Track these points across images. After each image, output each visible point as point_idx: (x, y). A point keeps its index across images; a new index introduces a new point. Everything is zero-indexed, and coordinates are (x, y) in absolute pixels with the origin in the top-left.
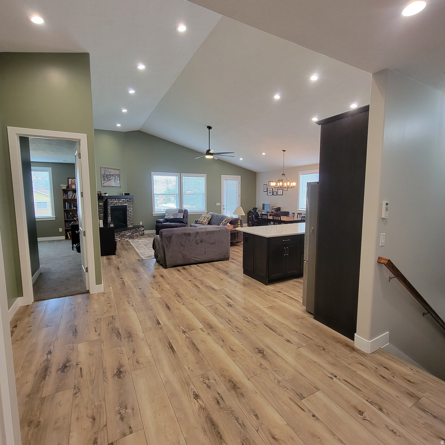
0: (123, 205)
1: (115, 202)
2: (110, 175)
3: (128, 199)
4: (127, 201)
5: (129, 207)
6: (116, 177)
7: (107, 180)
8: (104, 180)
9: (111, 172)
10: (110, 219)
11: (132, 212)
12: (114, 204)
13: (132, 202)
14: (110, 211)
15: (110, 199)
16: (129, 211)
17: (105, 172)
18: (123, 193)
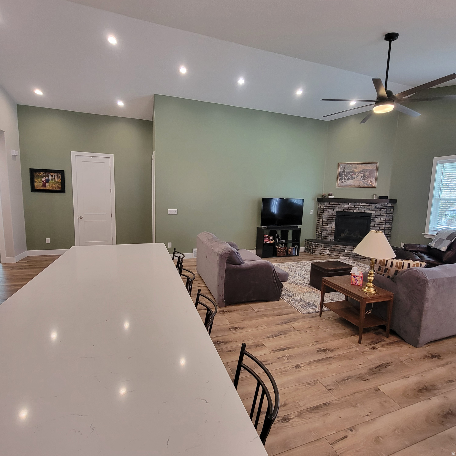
0: (363, 211)
1: (345, 206)
2: (354, 171)
3: (376, 205)
4: (374, 207)
5: (377, 217)
6: (367, 173)
7: (347, 179)
8: (341, 179)
9: (356, 168)
10: (334, 227)
11: (385, 225)
12: (344, 209)
13: (386, 209)
14: (335, 217)
15: (337, 202)
16: (375, 222)
17: (346, 168)
18: (375, 195)
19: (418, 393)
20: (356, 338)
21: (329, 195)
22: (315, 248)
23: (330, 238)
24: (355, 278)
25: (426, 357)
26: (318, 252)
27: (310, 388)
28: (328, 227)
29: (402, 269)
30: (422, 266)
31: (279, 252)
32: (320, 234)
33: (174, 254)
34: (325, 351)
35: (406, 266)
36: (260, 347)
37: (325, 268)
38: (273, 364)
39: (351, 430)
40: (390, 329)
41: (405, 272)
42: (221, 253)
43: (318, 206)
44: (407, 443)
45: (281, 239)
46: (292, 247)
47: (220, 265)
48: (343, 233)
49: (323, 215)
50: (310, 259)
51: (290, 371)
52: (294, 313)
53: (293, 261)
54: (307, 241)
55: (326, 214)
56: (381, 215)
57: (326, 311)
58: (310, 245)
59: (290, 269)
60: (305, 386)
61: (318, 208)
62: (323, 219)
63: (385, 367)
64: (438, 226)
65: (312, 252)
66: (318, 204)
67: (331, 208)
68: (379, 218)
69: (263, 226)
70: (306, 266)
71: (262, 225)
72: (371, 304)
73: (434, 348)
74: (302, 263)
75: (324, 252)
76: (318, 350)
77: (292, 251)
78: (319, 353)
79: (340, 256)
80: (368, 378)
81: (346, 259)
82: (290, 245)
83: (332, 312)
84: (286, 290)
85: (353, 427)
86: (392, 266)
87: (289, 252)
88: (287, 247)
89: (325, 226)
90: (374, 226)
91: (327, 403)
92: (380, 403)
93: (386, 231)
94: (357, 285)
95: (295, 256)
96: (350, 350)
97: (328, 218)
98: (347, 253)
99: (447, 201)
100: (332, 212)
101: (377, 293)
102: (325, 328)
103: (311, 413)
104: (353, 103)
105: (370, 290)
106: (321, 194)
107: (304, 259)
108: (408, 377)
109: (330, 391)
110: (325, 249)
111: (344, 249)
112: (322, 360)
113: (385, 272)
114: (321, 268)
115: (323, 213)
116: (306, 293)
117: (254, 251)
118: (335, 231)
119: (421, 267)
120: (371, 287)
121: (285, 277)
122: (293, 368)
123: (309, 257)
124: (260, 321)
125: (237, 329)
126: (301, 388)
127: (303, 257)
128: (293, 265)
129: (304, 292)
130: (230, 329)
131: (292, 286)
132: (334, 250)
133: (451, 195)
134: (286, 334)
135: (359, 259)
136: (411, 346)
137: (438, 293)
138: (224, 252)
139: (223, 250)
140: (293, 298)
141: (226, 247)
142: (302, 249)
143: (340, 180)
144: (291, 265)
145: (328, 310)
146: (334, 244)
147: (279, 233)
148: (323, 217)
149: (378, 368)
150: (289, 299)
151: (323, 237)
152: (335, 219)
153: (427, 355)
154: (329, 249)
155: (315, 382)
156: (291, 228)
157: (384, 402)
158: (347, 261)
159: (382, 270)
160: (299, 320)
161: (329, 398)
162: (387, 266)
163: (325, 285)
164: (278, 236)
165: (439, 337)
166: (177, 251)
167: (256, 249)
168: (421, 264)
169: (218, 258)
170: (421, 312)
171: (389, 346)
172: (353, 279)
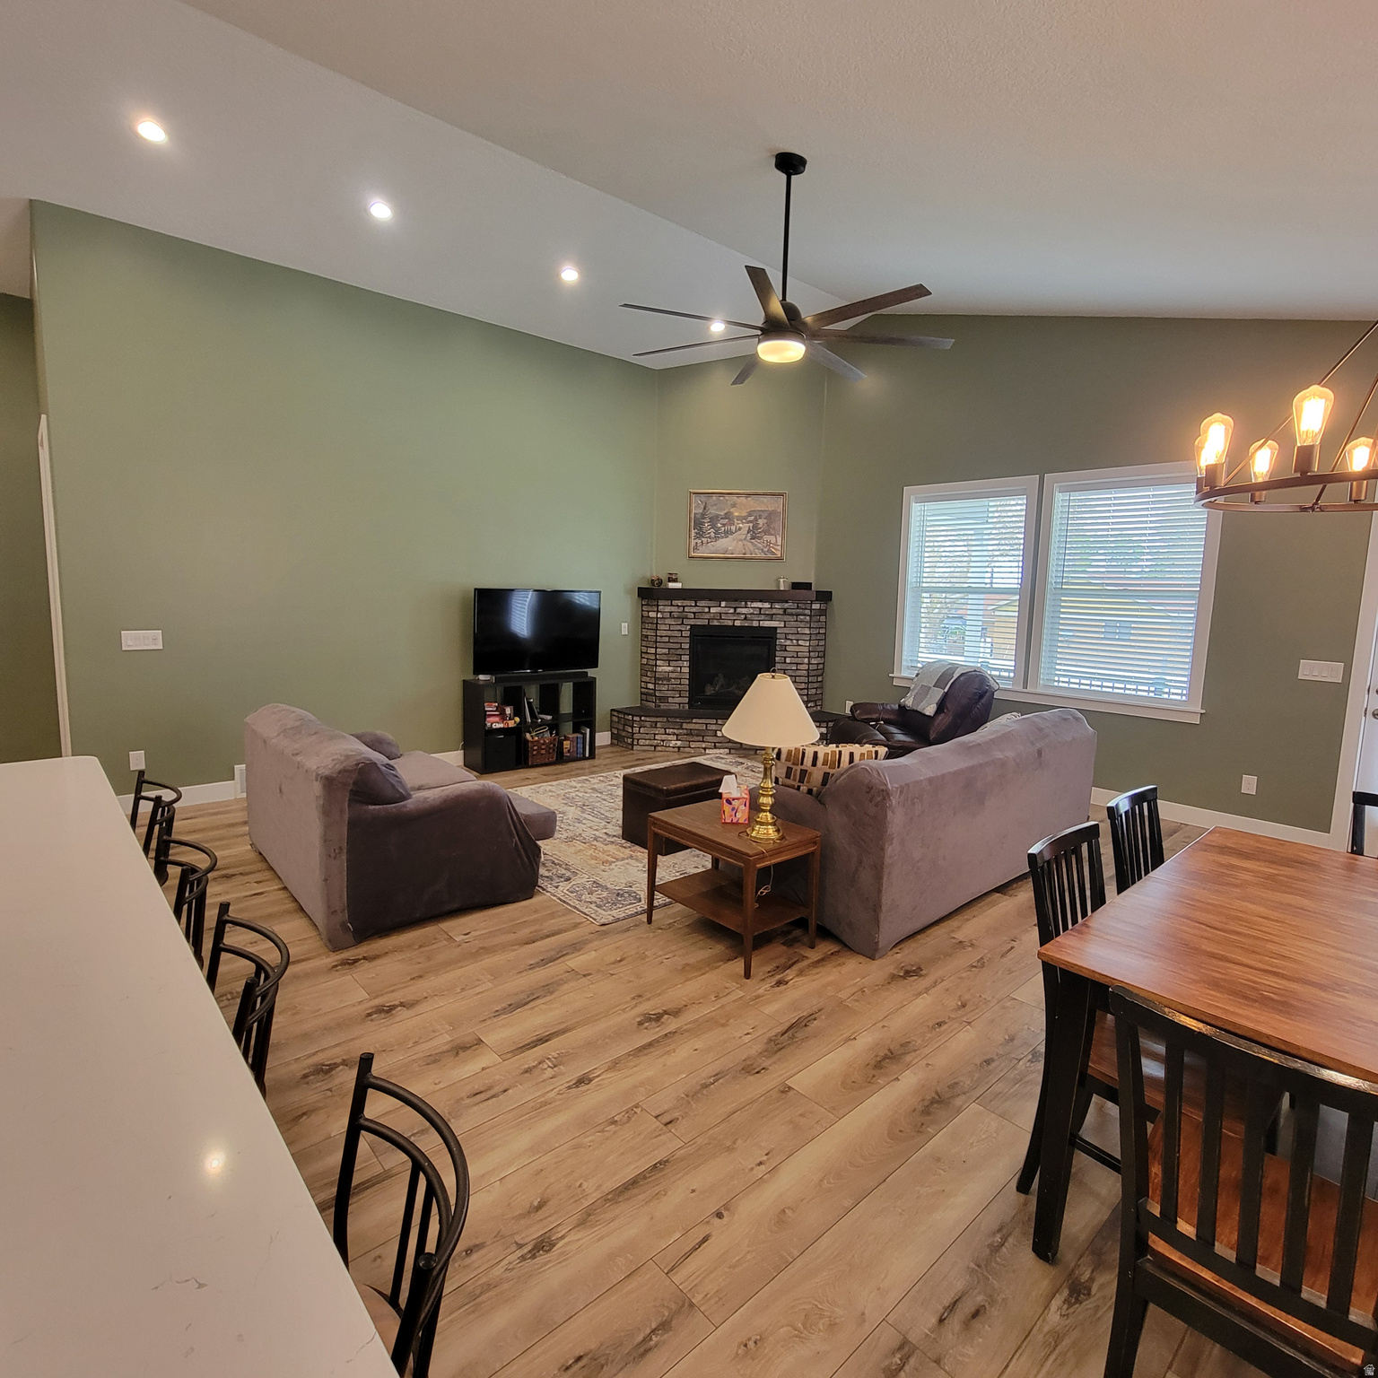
0: (755, 624)
1: (713, 610)
2: (728, 516)
3: (786, 605)
4: (781, 612)
5: (790, 637)
6: (761, 522)
7: (713, 535)
8: (700, 535)
9: (734, 505)
10: (687, 670)
11: (809, 658)
12: (709, 619)
13: (810, 616)
14: (688, 640)
15: (690, 599)
16: (786, 650)
17: (709, 507)
18: (781, 580)
19: (874, 1072)
20: (738, 966)
21: (670, 580)
22: (639, 732)
23: (679, 701)
24: (731, 804)
25: (893, 978)
26: (647, 742)
27: (615, 1133)
28: (671, 668)
29: (838, 767)
30: (879, 757)
31: (535, 753)
32: (652, 691)
33: (138, 790)
34: (658, 1018)
35: (845, 758)
36: (468, 1052)
37: (660, 786)
38: (510, 1091)
39: (719, 1215)
40: (818, 925)
41: (842, 774)
42: (327, 773)
43: (642, 610)
44: (848, 1203)
45: (539, 713)
46: (574, 732)
47: (326, 812)
48: (711, 684)
49: (656, 636)
50: (625, 765)
51: (559, 1100)
52: (576, 926)
53: (578, 775)
54: (615, 713)
55: (664, 633)
56: (798, 634)
57: (665, 905)
58: (624, 725)
59: (568, 798)
60: (603, 1131)
61: (642, 616)
62: (656, 648)
63: (806, 1025)
64: (920, 655)
65: (632, 745)
66: (642, 605)
67: (676, 615)
68: (795, 641)
69: (482, 677)
70: (614, 785)
71: (478, 669)
72: (768, 867)
73: (909, 954)
74: (601, 778)
75: (663, 741)
76: (639, 1019)
77: (575, 744)
78: (641, 1027)
79: (705, 749)
80: (764, 1065)
81: (721, 756)
82: (567, 728)
83: (679, 907)
84: (555, 864)
85: (726, 1207)
86: (814, 764)
87: (565, 750)
88: (557, 734)
89: (663, 668)
90: (785, 662)
91: (660, 1162)
92: (791, 1122)
93: (812, 673)
94: (737, 823)
95: (584, 758)
96: (723, 1001)
97: (671, 646)
98: (722, 739)
99: (944, 595)
100: (679, 627)
101: (782, 838)
102: (661, 953)
103: (617, 1203)
104: (717, 328)
105: (766, 832)
106: (648, 575)
107: (608, 768)
108: (855, 1038)
109: (669, 1126)
110: (666, 734)
111: (714, 727)
112: (650, 1045)
113: (801, 781)
114: (649, 787)
115: (657, 629)
116: (610, 865)
117: (455, 757)
118: (689, 679)
119: (876, 758)
120: (767, 824)
121: (546, 825)
122: (569, 1088)
123: (623, 759)
124: (471, 969)
125: (394, 1012)
126: (592, 1141)
127: (608, 761)
128: (576, 787)
129: (607, 862)
130: (369, 1015)
131: (572, 850)
132: (690, 733)
133: (952, 580)
134: (551, 993)
135: (752, 752)
136: (861, 959)
137: (912, 819)
138: (339, 767)
139: (335, 762)
140: (573, 883)
141: (346, 750)
142: (603, 738)
143: (696, 538)
144: (572, 787)
145: (670, 903)
146: (689, 716)
147: (532, 695)
148: (656, 642)
149: (790, 1033)
150: (564, 887)
151: (659, 700)
152: (687, 646)
153: (895, 972)
154: (675, 731)
155: (631, 1112)
156: (567, 677)
157: (801, 1115)
158: (723, 761)
159: (795, 775)
160: (591, 945)
161: (668, 1146)
162: (805, 763)
163: (656, 834)
164: (529, 704)
165: (918, 925)
166: (150, 780)
167: (464, 748)
168: (876, 752)
169: (317, 788)
170: (878, 870)
171: (817, 970)
172: (727, 808)
